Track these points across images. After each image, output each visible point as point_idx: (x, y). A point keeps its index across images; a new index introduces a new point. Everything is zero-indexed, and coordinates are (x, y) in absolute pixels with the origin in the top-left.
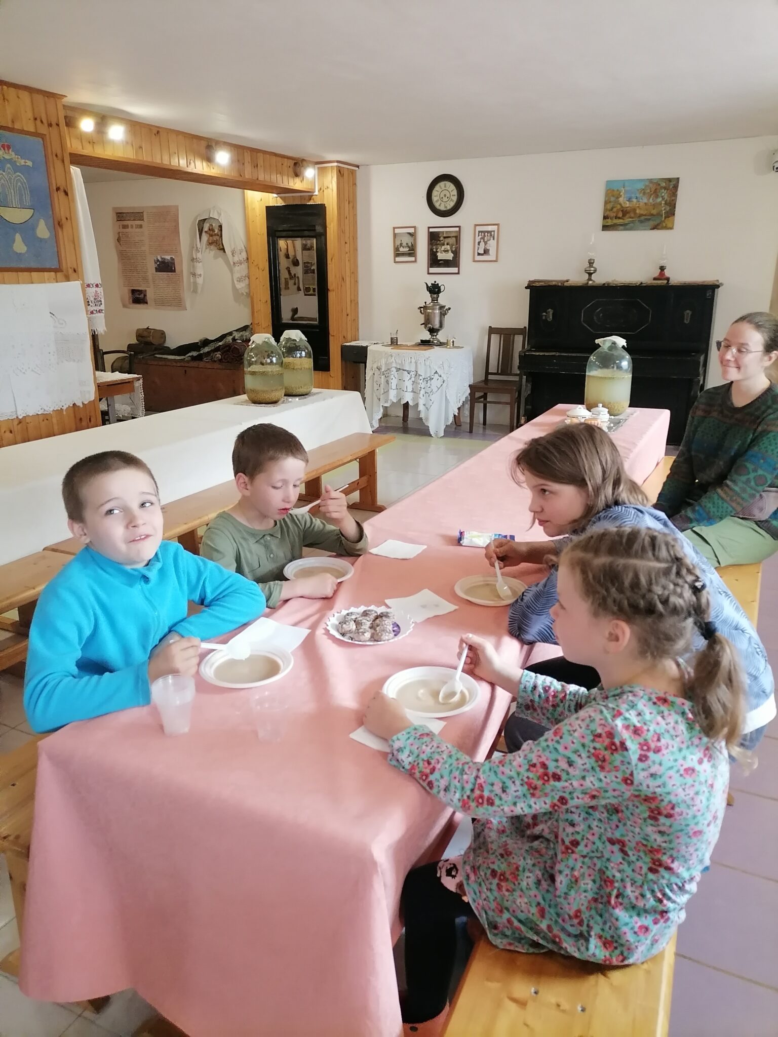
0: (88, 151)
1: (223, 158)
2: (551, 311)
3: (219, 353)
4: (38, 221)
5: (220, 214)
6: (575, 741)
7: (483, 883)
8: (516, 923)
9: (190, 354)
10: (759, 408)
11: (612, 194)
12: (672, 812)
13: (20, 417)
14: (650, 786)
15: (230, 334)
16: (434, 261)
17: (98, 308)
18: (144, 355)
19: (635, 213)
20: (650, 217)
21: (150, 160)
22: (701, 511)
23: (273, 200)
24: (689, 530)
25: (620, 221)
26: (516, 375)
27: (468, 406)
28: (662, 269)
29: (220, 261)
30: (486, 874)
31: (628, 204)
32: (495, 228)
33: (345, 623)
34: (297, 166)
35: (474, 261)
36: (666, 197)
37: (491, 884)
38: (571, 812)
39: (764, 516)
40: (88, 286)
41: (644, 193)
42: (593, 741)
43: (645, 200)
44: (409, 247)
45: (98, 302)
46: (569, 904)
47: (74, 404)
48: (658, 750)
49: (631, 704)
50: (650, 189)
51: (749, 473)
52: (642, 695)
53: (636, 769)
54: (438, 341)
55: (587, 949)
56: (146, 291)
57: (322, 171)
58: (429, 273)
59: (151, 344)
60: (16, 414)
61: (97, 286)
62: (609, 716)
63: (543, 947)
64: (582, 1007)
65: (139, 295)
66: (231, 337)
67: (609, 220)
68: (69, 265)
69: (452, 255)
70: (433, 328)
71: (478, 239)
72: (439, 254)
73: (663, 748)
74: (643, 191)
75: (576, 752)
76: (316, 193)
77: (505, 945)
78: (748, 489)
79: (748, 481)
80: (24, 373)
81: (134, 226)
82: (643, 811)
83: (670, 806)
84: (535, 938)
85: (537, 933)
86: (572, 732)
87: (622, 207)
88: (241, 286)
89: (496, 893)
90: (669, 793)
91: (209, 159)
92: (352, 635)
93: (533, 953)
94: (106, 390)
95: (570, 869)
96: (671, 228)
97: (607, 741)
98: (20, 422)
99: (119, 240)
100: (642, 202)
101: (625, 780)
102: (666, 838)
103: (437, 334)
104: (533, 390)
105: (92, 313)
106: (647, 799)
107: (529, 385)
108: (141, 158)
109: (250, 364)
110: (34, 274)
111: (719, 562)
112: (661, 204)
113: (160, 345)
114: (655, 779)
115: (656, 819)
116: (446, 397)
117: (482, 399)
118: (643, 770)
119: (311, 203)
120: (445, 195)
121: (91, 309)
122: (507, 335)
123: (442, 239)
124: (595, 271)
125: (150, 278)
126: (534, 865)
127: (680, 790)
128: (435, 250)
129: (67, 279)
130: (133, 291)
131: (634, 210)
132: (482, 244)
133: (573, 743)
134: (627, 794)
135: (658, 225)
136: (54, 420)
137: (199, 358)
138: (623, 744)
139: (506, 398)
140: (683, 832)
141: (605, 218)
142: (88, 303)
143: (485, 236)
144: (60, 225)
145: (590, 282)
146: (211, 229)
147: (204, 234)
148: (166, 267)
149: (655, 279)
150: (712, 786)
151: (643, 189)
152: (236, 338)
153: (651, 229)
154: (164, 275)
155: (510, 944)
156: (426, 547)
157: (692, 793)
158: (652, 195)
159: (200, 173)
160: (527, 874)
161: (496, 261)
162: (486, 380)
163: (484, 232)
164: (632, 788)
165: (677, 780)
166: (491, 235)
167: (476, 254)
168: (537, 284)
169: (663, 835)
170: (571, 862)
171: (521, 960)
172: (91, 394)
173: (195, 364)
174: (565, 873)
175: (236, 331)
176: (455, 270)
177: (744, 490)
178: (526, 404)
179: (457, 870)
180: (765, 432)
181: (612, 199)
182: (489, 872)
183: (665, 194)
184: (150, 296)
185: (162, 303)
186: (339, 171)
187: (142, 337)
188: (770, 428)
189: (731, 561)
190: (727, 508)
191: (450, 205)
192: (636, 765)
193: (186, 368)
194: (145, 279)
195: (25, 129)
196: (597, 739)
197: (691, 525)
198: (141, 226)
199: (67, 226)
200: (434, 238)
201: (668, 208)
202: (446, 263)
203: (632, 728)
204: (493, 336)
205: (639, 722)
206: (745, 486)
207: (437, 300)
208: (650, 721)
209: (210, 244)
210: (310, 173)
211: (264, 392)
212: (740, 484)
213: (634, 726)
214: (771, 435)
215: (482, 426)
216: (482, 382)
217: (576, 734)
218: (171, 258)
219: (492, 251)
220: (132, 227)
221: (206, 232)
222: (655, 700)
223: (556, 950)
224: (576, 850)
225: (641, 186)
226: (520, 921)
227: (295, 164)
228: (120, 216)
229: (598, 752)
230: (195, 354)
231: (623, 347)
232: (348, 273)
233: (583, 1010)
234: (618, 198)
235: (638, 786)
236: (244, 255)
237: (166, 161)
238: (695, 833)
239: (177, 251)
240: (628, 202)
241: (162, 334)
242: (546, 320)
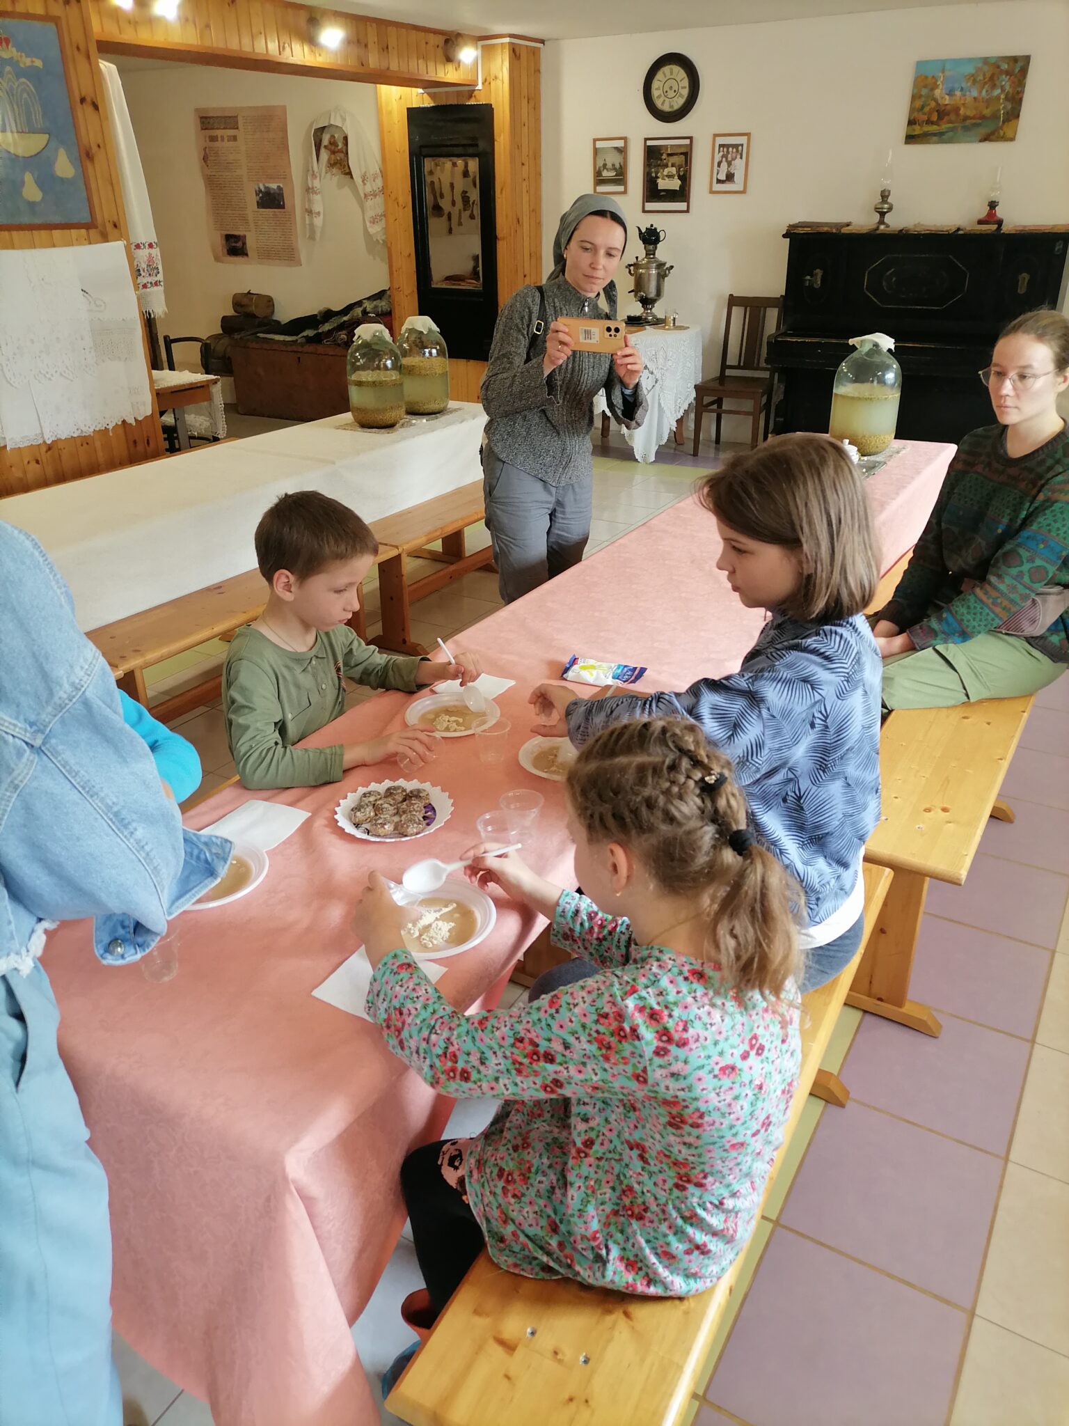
0: (128, 36)
1: (332, 37)
2: (819, 272)
3: (344, 332)
4: (56, 150)
5: (344, 120)
6: (573, 1019)
7: (486, 1184)
8: (522, 1238)
9: (305, 334)
10: (1042, 462)
11: (924, 84)
12: (700, 1121)
13: (49, 442)
14: (671, 1087)
15: (359, 303)
16: (653, 192)
17: (153, 279)
18: (243, 334)
19: (958, 114)
20: (980, 121)
21: (221, 45)
22: (951, 620)
23: (417, 97)
24: (931, 649)
25: (934, 128)
26: (765, 369)
27: (692, 416)
28: (993, 205)
29: (347, 191)
30: (491, 1172)
31: (947, 100)
32: (743, 140)
33: (359, 810)
34: (448, 42)
35: (712, 192)
36: (1007, 88)
37: (495, 1186)
38: (584, 1104)
39: (1038, 630)
40: (138, 246)
41: (974, 81)
42: (597, 1022)
43: (975, 93)
44: (615, 169)
45: (153, 270)
46: (585, 1223)
47: (124, 421)
48: (683, 1044)
49: (653, 978)
50: (984, 75)
51: (1022, 564)
52: (670, 967)
53: (650, 1064)
54: (654, 316)
55: (604, 1276)
56: (245, 236)
57: (488, 51)
58: (644, 211)
59: (254, 316)
60: (43, 437)
61: (151, 246)
62: (618, 993)
63: (557, 1273)
64: (586, 1357)
65: (236, 242)
66: (361, 309)
67: (917, 127)
68: (106, 217)
69: (680, 182)
70: (646, 298)
71: (718, 157)
72: (659, 181)
73: (691, 1041)
74: (973, 78)
75: (573, 1033)
76: (480, 87)
77: (508, 1266)
78: (1020, 587)
79: (1021, 574)
80: (50, 379)
81: (226, 139)
82: (663, 1115)
83: (697, 1114)
84: (545, 1259)
85: (549, 1254)
86: (572, 1006)
87: (938, 104)
88: (376, 229)
89: (500, 1199)
90: (696, 1099)
91: (310, 40)
92: (367, 826)
93: (543, 1280)
94: (167, 399)
95: (583, 1180)
96: (1012, 139)
97: (615, 1024)
98: (49, 448)
99: (205, 159)
100: (969, 97)
101: (637, 1077)
102: (693, 1151)
103: (653, 307)
104: (786, 393)
105: (145, 286)
106: (666, 1102)
107: (782, 387)
108: (207, 43)
109: (356, 369)
110: (56, 233)
111: (967, 695)
112: (998, 98)
113: (265, 317)
114: (677, 1080)
115: (678, 1128)
116: (660, 404)
117: (715, 407)
118: (660, 1066)
119: (472, 102)
120: (672, 85)
121: (142, 280)
122: (753, 306)
123: (664, 156)
124: (890, 209)
125: (250, 217)
126: (550, 1166)
127: (713, 1095)
128: (654, 175)
129: (105, 238)
130: (228, 237)
131: (957, 110)
132: (724, 165)
133: (571, 1021)
134: (640, 1095)
135: (992, 133)
136: (98, 445)
137: (317, 339)
138: (634, 1030)
139: (748, 405)
140: (717, 1145)
141: (911, 122)
142: (137, 273)
143: (728, 152)
144: (89, 156)
145: (882, 227)
146: (333, 143)
147: (323, 150)
148: (271, 200)
149: (980, 222)
150: (760, 1087)
151: (973, 75)
152: (368, 310)
153: (981, 141)
154: (269, 212)
155: (516, 1265)
156: (512, 683)
157: (729, 1098)
158: (985, 83)
159: (299, 63)
160: (540, 1178)
161: (743, 192)
162: (722, 378)
163: (728, 146)
164: (646, 1088)
165: (709, 1082)
166: (737, 151)
167: (715, 180)
168: (801, 231)
169: (689, 1148)
170: (585, 1170)
171: (526, 1288)
172: (145, 406)
173: (310, 348)
174: (577, 1185)
175: (368, 299)
176: (683, 206)
177: (1013, 589)
178: (776, 415)
179: (461, 1160)
180: (1049, 503)
181: (924, 92)
182: (496, 1171)
183: (1005, 81)
184: (251, 243)
185: (268, 255)
186: (514, 50)
187: (242, 306)
188: (1056, 496)
189: (985, 694)
190: (988, 614)
191: (679, 103)
192: (650, 1060)
193: (299, 355)
194: (244, 219)
195: (31, 11)
196: (602, 1020)
197: (934, 642)
198: (235, 138)
199: (100, 157)
200: (653, 155)
201: (1009, 106)
202: (671, 196)
203: (648, 1010)
204: (735, 309)
205: (658, 1004)
206: (1015, 583)
207: (654, 254)
208: (675, 1004)
209: (332, 165)
210: (468, 54)
211: (377, 411)
212: (1008, 580)
213: (652, 1009)
214: (1057, 506)
215: (714, 445)
216: (714, 380)
217: (576, 1010)
218: (279, 187)
219: (739, 177)
220: (222, 137)
221: (325, 147)
222: (687, 974)
223: (571, 1276)
224: (591, 1152)
225: (970, 69)
226: (527, 1236)
227: (447, 41)
228: (207, 122)
229: (601, 1037)
230: (310, 333)
231: (889, 350)
232: (526, 208)
233: (586, 1362)
234: (932, 89)
235: (653, 1086)
236: (379, 183)
237: (247, 47)
238: (733, 1146)
239: (286, 177)
240: (947, 97)
241: (269, 301)
242: (811, 287)
